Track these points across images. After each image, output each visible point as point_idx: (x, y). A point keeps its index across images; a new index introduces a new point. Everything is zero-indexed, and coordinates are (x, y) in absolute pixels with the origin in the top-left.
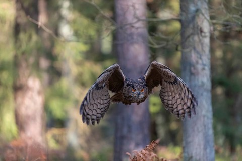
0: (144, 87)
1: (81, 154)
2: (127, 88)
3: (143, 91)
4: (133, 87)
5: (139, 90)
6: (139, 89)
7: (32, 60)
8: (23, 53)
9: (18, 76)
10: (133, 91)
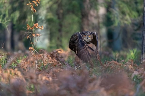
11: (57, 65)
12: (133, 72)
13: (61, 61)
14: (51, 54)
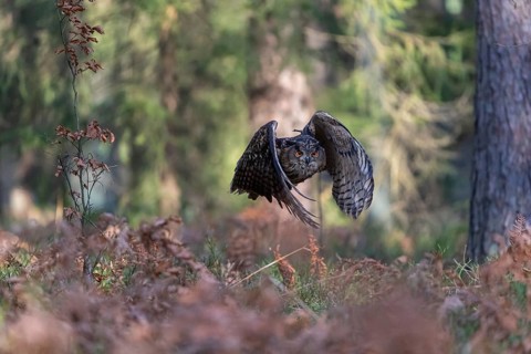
0: (317, 149)
1: (396, 237)
2: (287, 149)
3: (316, 156)
4: (297, 148)
5: (308, 154)
6: (308, 152)
7: (287, 31)
8: (269, 15)
9: (259, 68)
10: (297, 155)
11: (167, 274)
12: (443, 301)
13: (179, 259)
14: (145, 231)
